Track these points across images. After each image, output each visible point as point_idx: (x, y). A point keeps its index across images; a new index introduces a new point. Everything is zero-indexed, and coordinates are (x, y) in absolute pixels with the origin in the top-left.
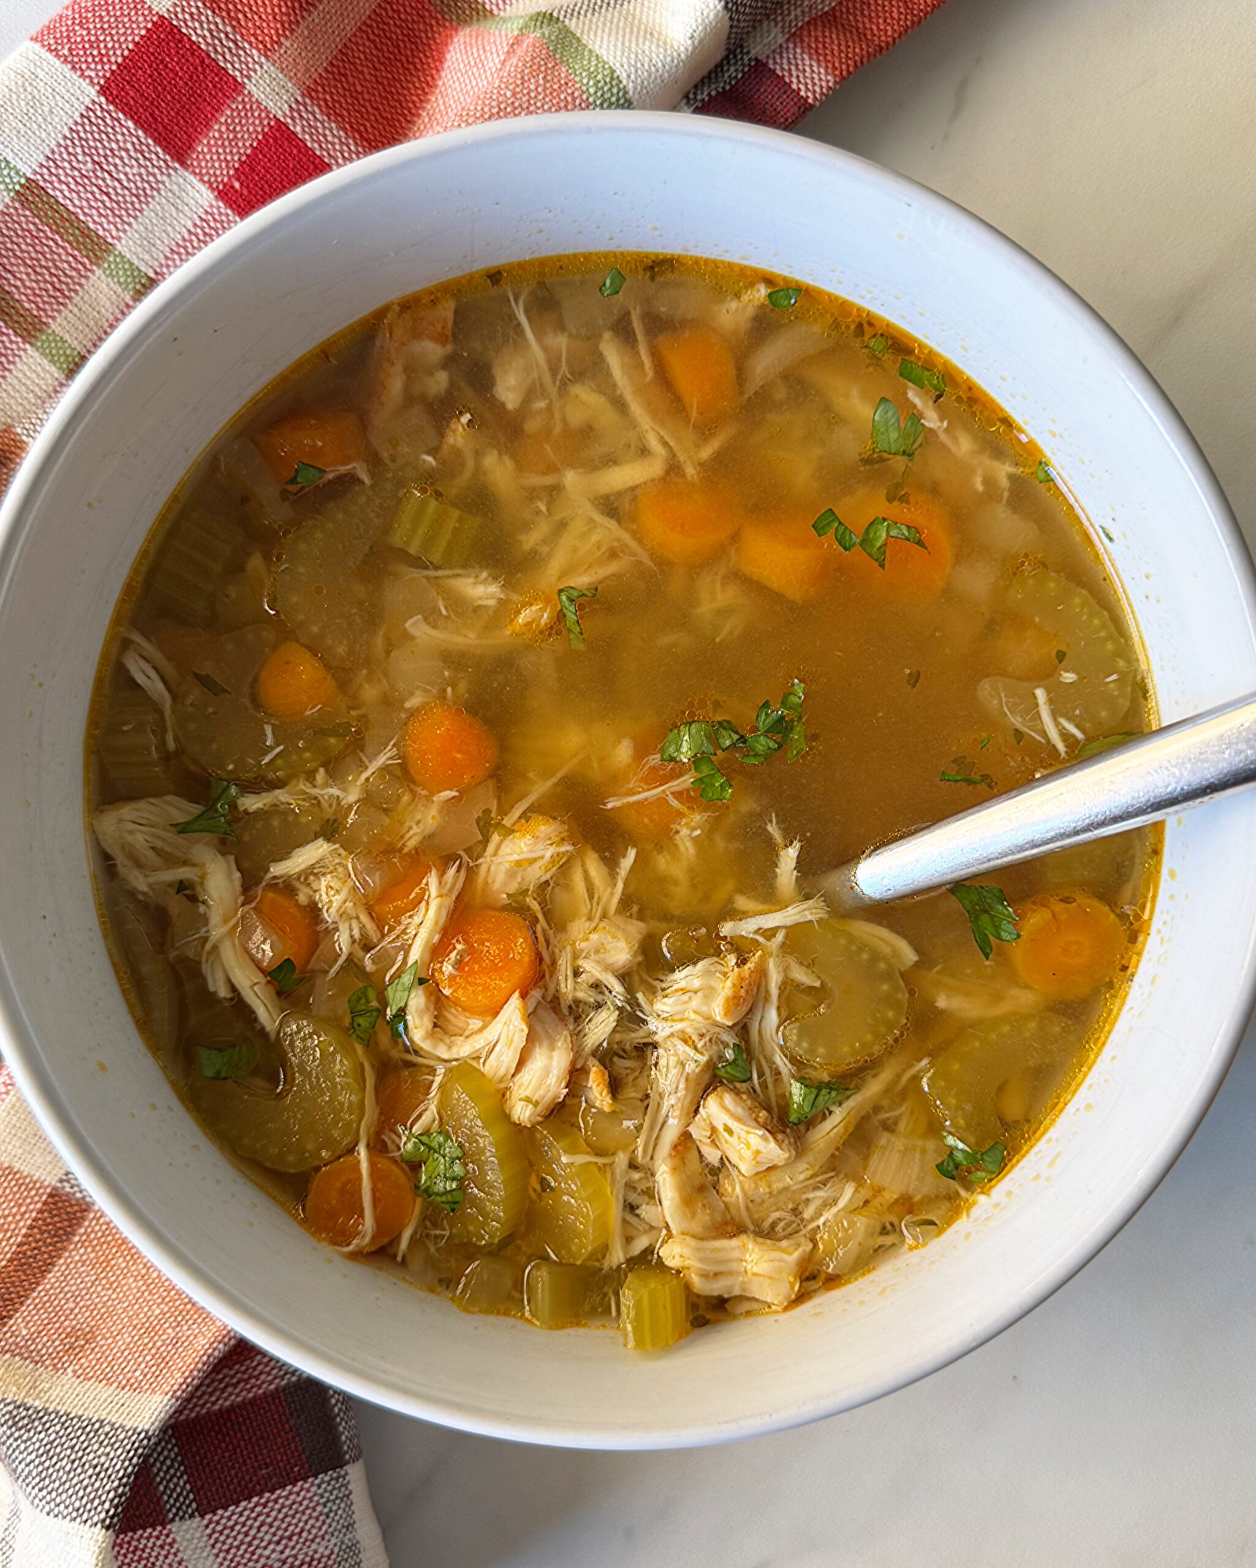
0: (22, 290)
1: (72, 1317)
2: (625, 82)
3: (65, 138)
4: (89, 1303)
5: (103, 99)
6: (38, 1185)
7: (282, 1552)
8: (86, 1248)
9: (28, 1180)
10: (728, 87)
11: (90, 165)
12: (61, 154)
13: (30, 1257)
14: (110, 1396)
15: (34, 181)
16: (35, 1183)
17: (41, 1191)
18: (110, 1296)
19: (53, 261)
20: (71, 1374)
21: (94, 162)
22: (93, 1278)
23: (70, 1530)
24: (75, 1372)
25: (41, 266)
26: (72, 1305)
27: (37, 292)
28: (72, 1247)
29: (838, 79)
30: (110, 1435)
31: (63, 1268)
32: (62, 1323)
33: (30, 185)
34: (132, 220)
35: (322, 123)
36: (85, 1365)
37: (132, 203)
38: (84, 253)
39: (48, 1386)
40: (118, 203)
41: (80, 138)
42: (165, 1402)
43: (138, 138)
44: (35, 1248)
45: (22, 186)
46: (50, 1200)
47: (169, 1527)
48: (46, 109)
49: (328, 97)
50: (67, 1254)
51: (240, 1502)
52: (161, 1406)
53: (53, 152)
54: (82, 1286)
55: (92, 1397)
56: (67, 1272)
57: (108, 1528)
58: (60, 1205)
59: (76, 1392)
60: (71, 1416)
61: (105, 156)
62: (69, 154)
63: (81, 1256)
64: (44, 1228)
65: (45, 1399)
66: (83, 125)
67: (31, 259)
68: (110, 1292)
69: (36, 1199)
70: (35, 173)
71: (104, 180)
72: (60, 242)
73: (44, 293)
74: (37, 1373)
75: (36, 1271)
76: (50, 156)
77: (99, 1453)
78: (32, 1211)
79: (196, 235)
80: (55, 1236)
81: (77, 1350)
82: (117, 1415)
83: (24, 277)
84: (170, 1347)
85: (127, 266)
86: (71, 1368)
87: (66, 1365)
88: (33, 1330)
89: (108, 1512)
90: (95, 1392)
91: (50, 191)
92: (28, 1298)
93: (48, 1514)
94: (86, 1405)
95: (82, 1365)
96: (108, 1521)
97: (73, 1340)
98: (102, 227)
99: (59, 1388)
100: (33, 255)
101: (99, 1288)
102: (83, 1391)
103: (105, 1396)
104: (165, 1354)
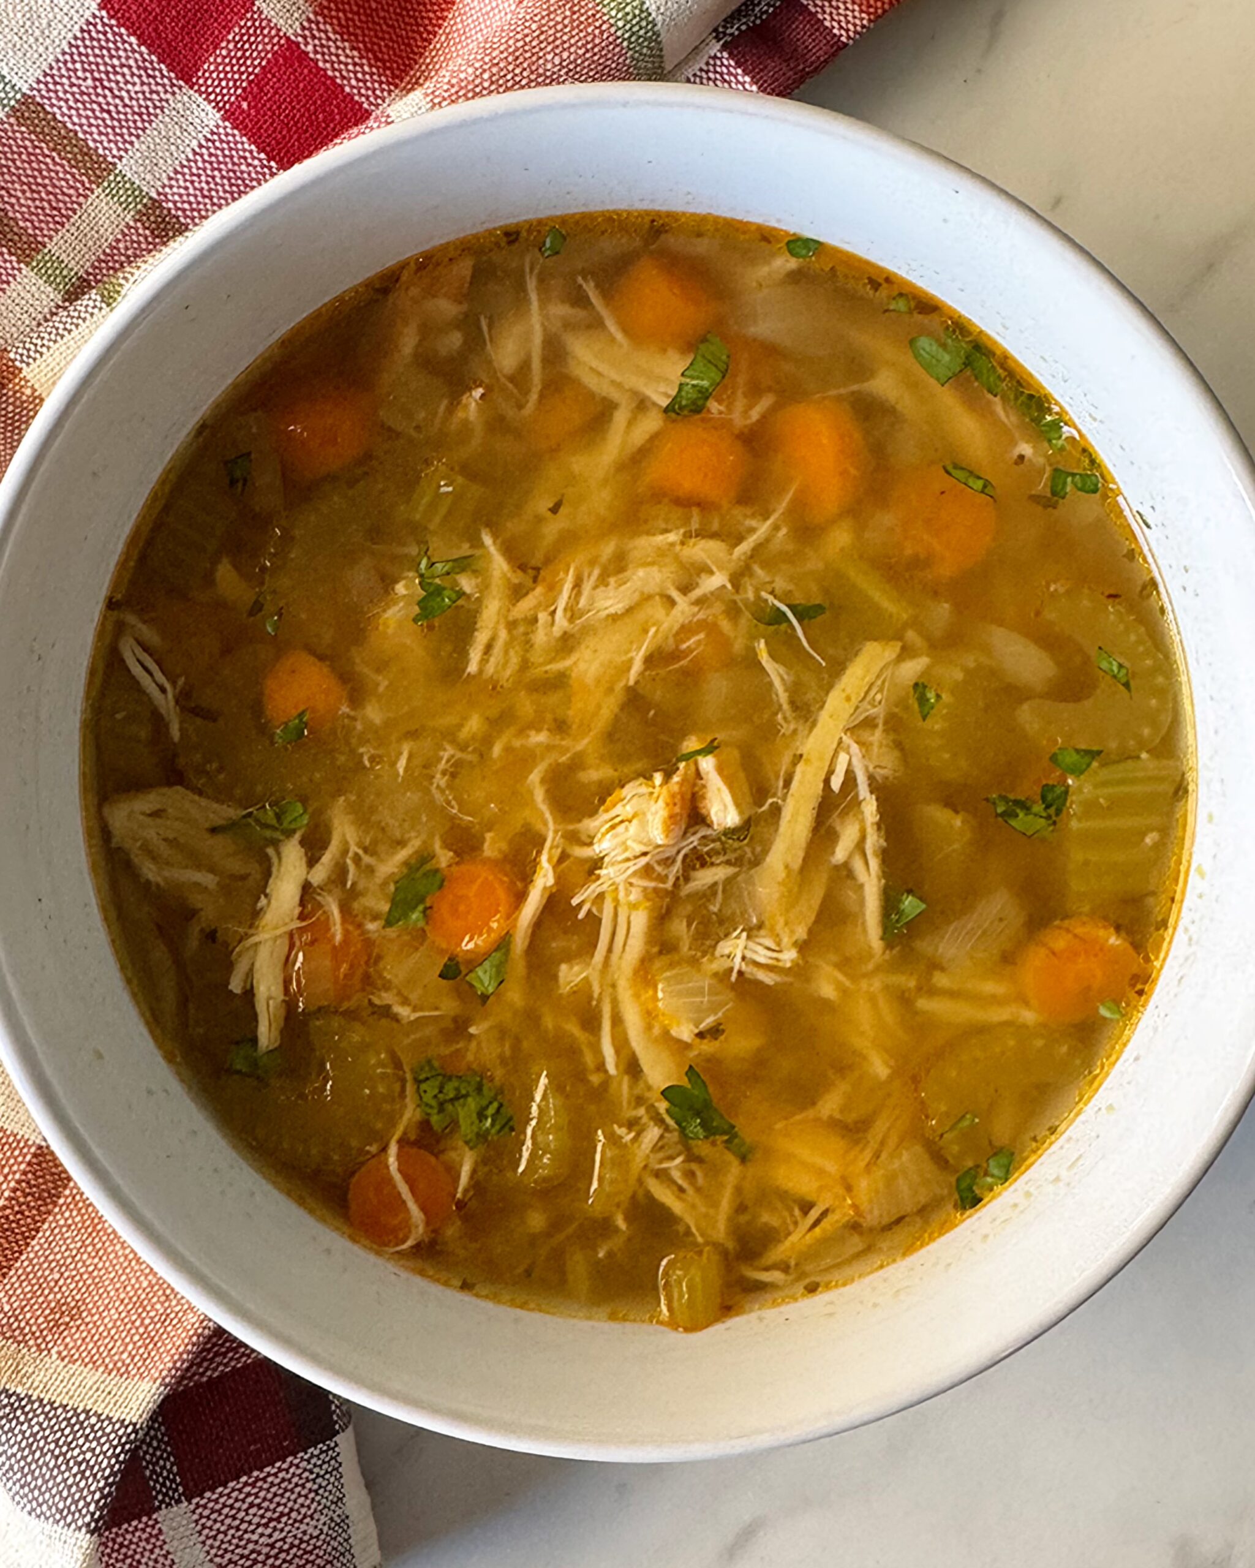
0: (17, 208)
1: (56, 1289)
2: (654, 15)
3: (64, 53)
4: (74, 1273)
5: (104, 13)
6: (22, 1144)
7: (270, 1536)
8: (71, 1211)
9: (11, 1139)
10: (758, 22)
11: (90, 82)
12: (59, 69)
13: (13, 1221)
14: (95, 1383)
15: (30, 97)
16: (19, 1142)
17: (25, 1150)
18: (96, 1265)
19: (51, 179)
20: (55, 1356)
21: (94, 79)
22: (79, 1244)
23: (53, 1534)
24: (59, 1353)
25: (38, 184)
26: (57, 1276)
27: (33, 209)
28: (57, 1210)
29: (872, 17)
30: (96, 1428)
31: (48, 1234)
32: (46, 1297)
33: (27, 100)
34: (133, 139)
35: (335, 42)
36: (70, 1346)
37: (135, 122)
38: (83, 171)
39: (31, 1370)
40: (119, 121)
41: (80, 54)
42: (153, 1391)
43: (141, 54)
44: (17, 1213)
45: (17, 101)
46: (34, 1160)
47: (154, 1516)
48: (44, 22)
49: (341, 15)
50: (51, 1218)
51: (227, 1483)
52: (149, 1395)
53: (51, 68)
54: (66, 1254)
55: (77, 1384)
56: (51, 1238)
57: (92, 1533)
58: (44, 1165)
59: (60, 1378)
60: (56, 1405)
61: (107, 73)
62: (68, 70)
63: (66, 1220)
64: (28, 1190)
65: (28, 1385)
66: (83, 39)
67: (27, 176)
68: (96, 1260)
69: (20, 1159)
70: (32, 89)
71: (105, 97)
72: (57, 159)
73: (40, 211)
74: (20, 1356)
75: (19, 1237)
76: (48, 71)
77: (84, 1449)
78: (15, 1173)
79: (202, 155)
80: (39, 1198)
81: (62, 1328)
82: (103, 1406)
83: (19, 194)
84: (159, 1325)
85: (128, 185)
86: (56, 1349)
87: (50, 1345)
88: (15, 1305)
89: (93, 1514)
90: (81, 1378)
91: (48, 108)
92: (10, 1269)
93: (30, 1514)
94: (71, 1393)
95: (67, 1345)
96: (93, 1525)
97: (58, 1316)
98: (102, 145)
99: (42, 1373)
100: (29, 172)
101: (85, 1256)
102: (68, 1376)
103: (90, 1383)
104: (153, 1334)
